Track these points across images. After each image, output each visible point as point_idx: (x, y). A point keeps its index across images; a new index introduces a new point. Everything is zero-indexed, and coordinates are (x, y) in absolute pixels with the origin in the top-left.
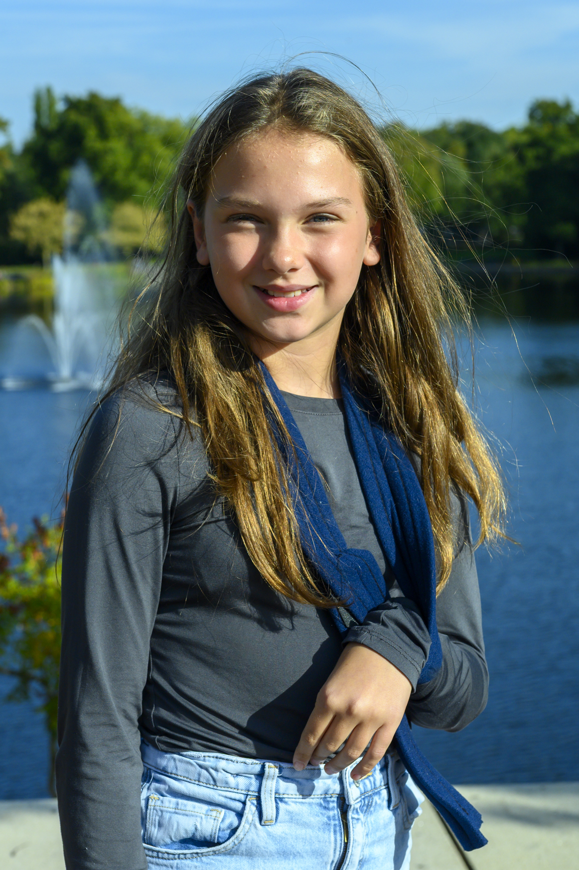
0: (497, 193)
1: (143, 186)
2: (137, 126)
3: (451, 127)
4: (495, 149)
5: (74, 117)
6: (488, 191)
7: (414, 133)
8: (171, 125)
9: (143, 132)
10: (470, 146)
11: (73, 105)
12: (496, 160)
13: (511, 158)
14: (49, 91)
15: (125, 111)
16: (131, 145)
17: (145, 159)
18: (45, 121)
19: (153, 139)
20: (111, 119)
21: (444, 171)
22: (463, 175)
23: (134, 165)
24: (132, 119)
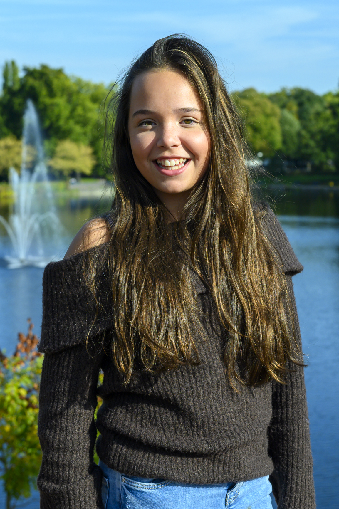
0: (318, 137)
1: (78, 129)
2: (75, 88)
3: (288, 92)
4: (318, 107)
5: (31, 81)
6: (313, 136)
7: (262, 96)
8: (97, 87)
9: (78, 92)
10: (300, 105)
11: (30, 73)
12: (318, 114)
13: (328, 113)
14: (13, 63)
15: (66, 78)
16: (69, 101)
17: (79, 111)
18: (10, 84)
19: (85, 97)
20: (56, 83)
21: (283, 122)
22: (296, 124)
23: (72, 115)
24: (71, 83)
